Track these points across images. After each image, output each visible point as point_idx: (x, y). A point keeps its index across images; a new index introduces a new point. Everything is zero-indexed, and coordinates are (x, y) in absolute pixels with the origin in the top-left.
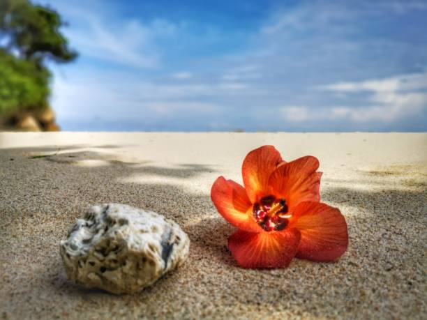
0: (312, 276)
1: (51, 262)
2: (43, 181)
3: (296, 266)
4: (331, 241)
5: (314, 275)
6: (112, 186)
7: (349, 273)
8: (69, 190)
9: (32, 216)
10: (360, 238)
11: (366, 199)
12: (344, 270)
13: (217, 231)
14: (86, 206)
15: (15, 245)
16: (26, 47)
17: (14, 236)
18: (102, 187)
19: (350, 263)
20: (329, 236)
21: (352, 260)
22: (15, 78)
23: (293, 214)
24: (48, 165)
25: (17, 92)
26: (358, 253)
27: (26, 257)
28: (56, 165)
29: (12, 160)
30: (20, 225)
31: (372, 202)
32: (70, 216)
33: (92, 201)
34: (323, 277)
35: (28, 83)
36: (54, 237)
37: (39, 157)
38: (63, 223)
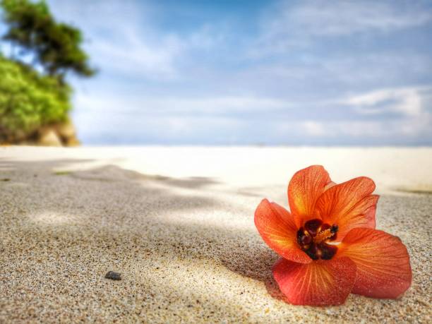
0: (374, 317)
1: (80, 293)
2: (67, 199)
3: (353, 303)
4: (390, 274)
5: (377, 315)
6: (138, 205)
7: (418, 314)
8: (95, 210)
9: (57, 238)
10: (421, 270)
11: (416, 223)
12: (411, 310)
13: (257, 259)
14: (112, 228)
15: (41, 272)
16: (49, 64)
17: (39, 261)
18: (128, 206)
19: (417, 302)
20: (388, 268)
21: (418, 297)
22: (38, 94)
23: (344, 241)
24: (71, 182)
25: (39, 108)
26: (423, 289)
27: (53, 286)
28: (80, 182)
29: (35, 176)
30: (45, 248)
31: (423, 227)
32: (97, 239)
33: (118, 222)
34: (389, 319)
35: (51, 98)
36: (81, 263)
37: (62, 173)
38: (90, 247)
